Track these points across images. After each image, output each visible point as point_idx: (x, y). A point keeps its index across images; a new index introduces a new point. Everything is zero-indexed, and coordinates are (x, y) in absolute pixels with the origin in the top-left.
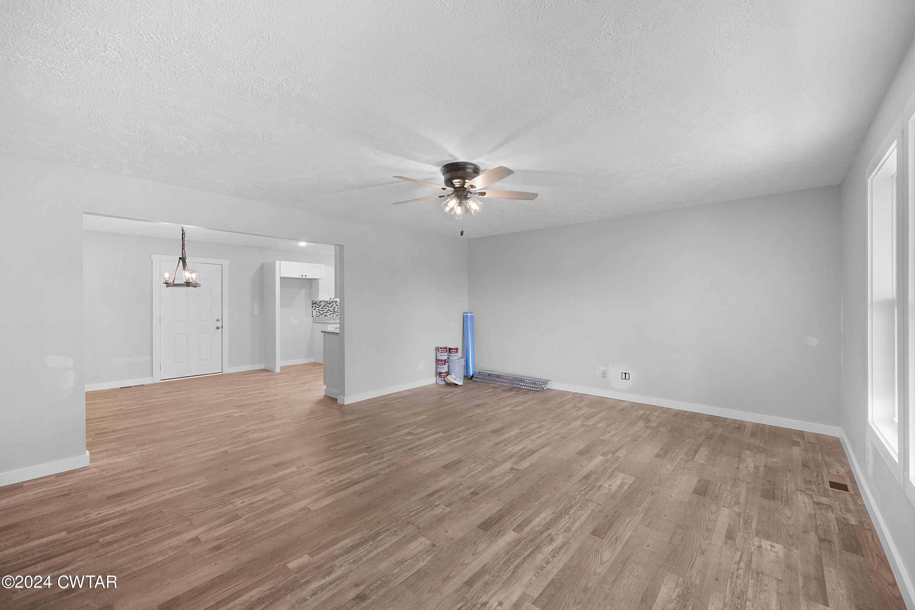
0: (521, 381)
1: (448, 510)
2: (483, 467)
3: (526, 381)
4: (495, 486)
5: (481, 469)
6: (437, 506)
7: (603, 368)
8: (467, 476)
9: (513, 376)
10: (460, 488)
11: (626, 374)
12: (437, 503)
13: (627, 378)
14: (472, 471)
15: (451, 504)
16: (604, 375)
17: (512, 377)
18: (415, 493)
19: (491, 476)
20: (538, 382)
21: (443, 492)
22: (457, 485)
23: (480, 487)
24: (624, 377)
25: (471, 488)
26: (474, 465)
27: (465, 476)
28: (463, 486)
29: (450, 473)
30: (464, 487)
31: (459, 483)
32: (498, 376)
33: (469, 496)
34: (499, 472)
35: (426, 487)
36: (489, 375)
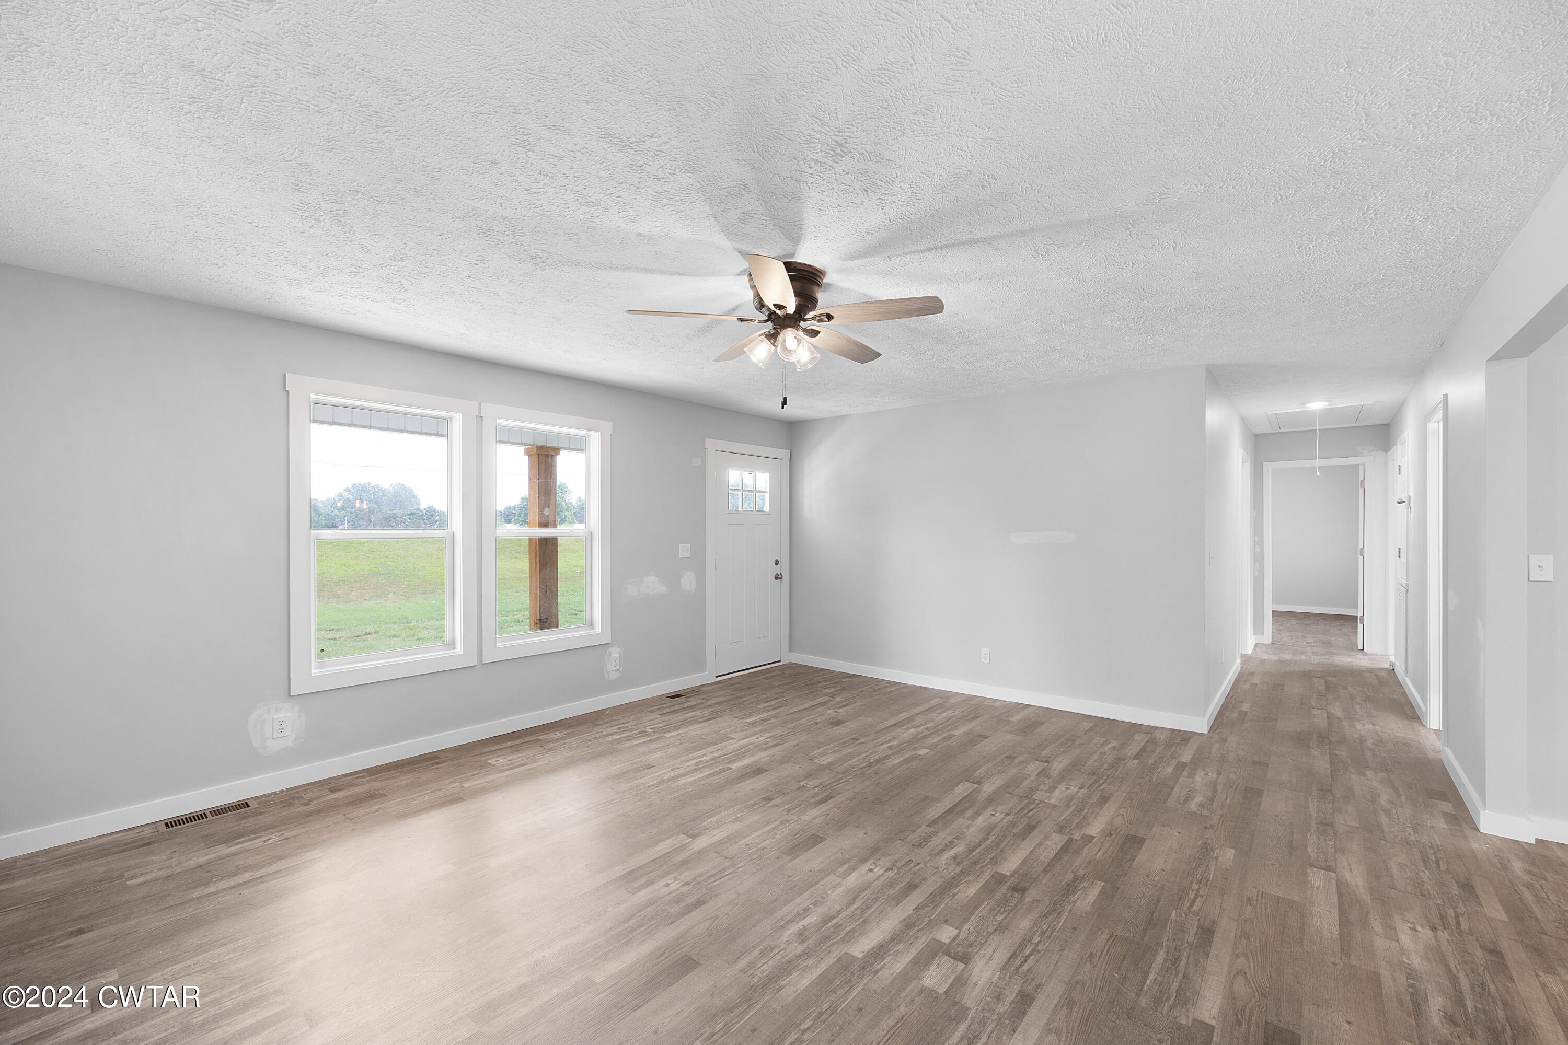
1: (803, 783)
2: (748, 838)
4: (737, 807)
5: (753, 836)
6: (816, 787)
8: (777, 823)
10: (788, 806)
12: (817, 789)
14: (769, 832)
15: (799, 788)
18: (851, 800)
19: (738, 823)
21: (813, 800)
22: (793, 809)
23: (758, 808)
25: (772, 806)
26: (763, 844)
27: (782, 823)
28: (784, 808)
29: (807, 827)
30: (784, 806)
31: (791, 812)
33: (775, 796)
34: (722, 829)
35: (840, 808)
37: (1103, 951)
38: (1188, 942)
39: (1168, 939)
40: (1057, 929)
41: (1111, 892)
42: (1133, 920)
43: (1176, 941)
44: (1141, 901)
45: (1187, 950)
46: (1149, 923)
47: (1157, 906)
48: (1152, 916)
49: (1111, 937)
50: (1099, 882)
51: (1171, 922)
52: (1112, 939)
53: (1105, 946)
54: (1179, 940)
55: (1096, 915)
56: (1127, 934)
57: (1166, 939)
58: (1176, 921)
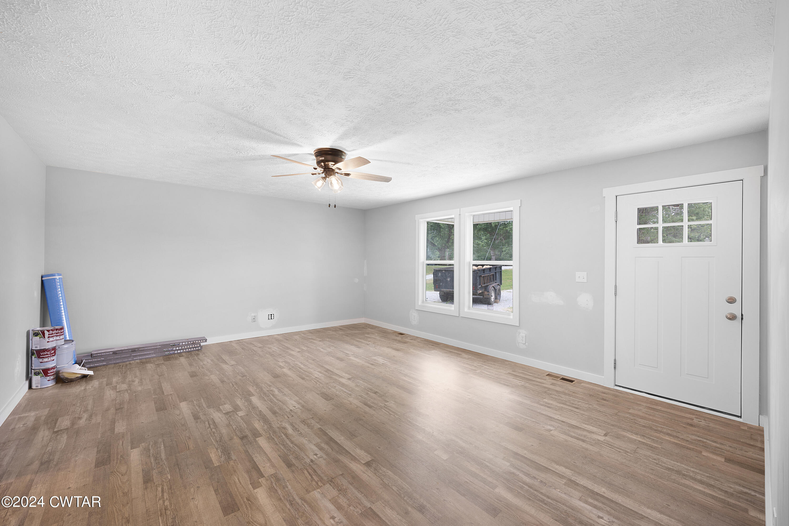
0: (174, 345)
3: (181, 344)
7: (253, 315)
9: (161, 344)
11: (271, 315)
13: (272, 318)
16: (254, 319)
17: (159, 346)
20: (198, 341)
24: (270, 318)
32: (134, 350)
36: (115, 353)
37: (187, 442)
38: (155, 469)
39: (164, 464)
40: (211, 437)
41: (207, 464)
42: (185, 460)
43: (160, 466)
44: (190, 471)
45: (153, 466)
46: (177, 464)
47: (180, 474)
48: (179, 468)
49: (189, 448)
50: (218, 465)
51: (168, 472)
52: (187, 448)
53: (188, 444)
54: (159, 467)
55: (202, 451)
56: (183, 454)
57: (165, 463)
58: (166, 474)
